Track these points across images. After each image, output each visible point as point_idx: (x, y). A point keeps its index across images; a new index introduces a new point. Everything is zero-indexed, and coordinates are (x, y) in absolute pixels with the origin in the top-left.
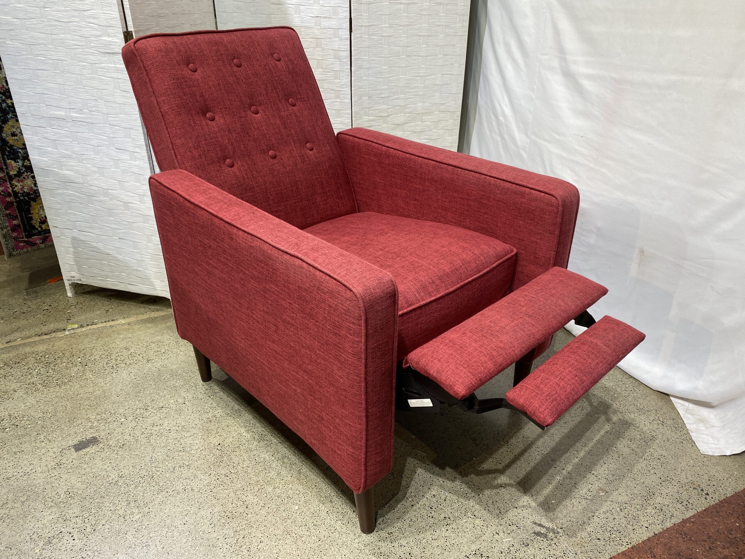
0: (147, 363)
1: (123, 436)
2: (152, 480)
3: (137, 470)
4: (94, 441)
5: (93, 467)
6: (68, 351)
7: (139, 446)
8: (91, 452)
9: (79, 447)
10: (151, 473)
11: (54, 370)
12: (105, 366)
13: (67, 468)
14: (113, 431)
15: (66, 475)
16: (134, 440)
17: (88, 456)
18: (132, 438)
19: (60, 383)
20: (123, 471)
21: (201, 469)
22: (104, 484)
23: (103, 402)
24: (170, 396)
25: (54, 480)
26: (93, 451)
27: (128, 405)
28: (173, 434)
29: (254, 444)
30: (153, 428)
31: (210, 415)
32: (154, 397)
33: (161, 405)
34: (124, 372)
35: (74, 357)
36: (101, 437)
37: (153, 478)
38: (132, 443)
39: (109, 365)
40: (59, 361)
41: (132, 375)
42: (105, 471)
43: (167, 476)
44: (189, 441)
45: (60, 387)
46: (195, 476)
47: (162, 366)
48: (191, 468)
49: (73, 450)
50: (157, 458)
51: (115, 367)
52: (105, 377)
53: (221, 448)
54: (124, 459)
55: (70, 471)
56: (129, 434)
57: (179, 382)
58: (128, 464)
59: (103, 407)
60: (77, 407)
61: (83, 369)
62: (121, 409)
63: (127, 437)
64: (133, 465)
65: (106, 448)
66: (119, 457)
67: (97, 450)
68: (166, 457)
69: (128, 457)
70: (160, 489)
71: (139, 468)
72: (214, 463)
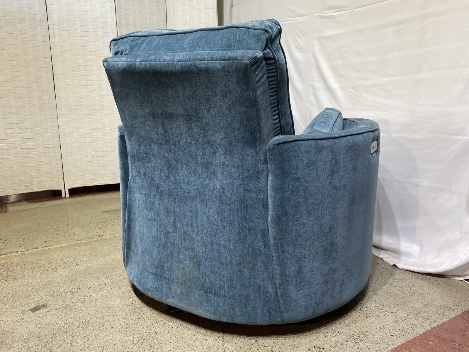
1: (65, 303)
4: (44, 306)
5: (45, 320)
6: (21, 262)
7: (77, 307)
9: (35, 310)
10: (87, 320)
11: (12, 272)
12: (47, 269)
14: (57, 301)
17: (42, 314)
18: (71, 303)
19: (17, 278)
20: (67, 320)
21: (122, 316)
23: (48, 287)
24: (95, 281)
26: (45, 311)
27: (66, 287)
28: (99, 300)
30: (85, 298)
32: (84, 282)
33: (89, 286)
34: (61, 271)
35: (25, 265)
36: (49, 304)
37: (89, 323)
38: (71, 306)
39: (50, 268)
40: (15, 268)
41: (67, 272)
42: (55, 321)
44: (111, 303)
45: (17, 281)
46: (118, 320)
48: (115, 316)
49: (30, 311)
51: (54, 269)
52: (48, 274)
53: (134, 305)
54: (67, 314)
55: (29, 322)
58: (70, 317)
61: (32, 271)
62: (62, 289)
64: (74, 317)
65: (53, 309)
66: (64, 313)
67: (47, 310)
68: (96, 311)
69: (70, 313)
70: (95, 328)
71: (78, 318)
72: (130, 313)
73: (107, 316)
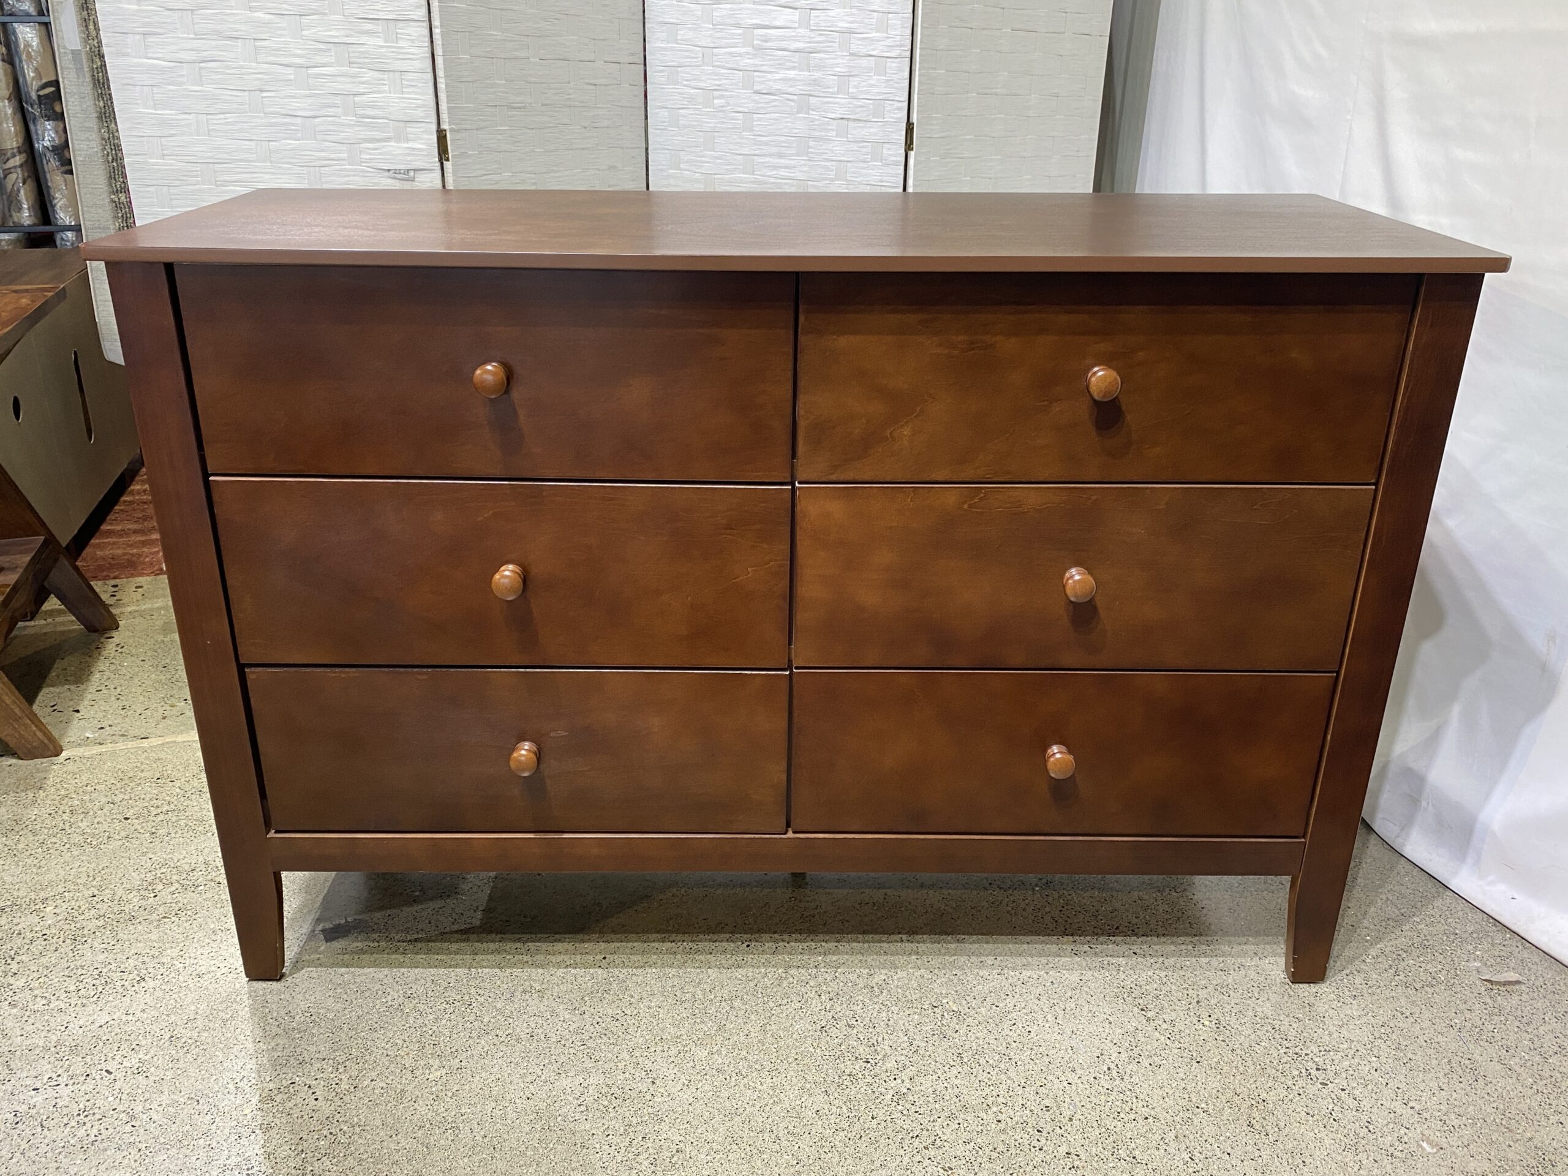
1: (417, 924)
2: (468, 1010)
4: (361, 926)
5: (358, 974)
8: (354, 945)
9: (335, 933)
10: (466, 997)
16: (437, 933)
17: (350, 953)
18: (433, 928)
20: (415, 987)
22: (378, 1007)
26: (359, 945)
30: (475, 915)
36: (375, 920)
37: (471, 1007)
42: (380, 983)
44: (544, 945)
46: (553, 1013)
48: (546, 997)
49: (322, 937)
50: (480, 971)
53: (608, 966)
54: (416, 965)
56: (427, 921)
58: (424, 976)
63: (423, 925)
64: (433, 978)
70: (484, 1028)
71: (444, 984)
72: (592, 993)
73: (524, 992)
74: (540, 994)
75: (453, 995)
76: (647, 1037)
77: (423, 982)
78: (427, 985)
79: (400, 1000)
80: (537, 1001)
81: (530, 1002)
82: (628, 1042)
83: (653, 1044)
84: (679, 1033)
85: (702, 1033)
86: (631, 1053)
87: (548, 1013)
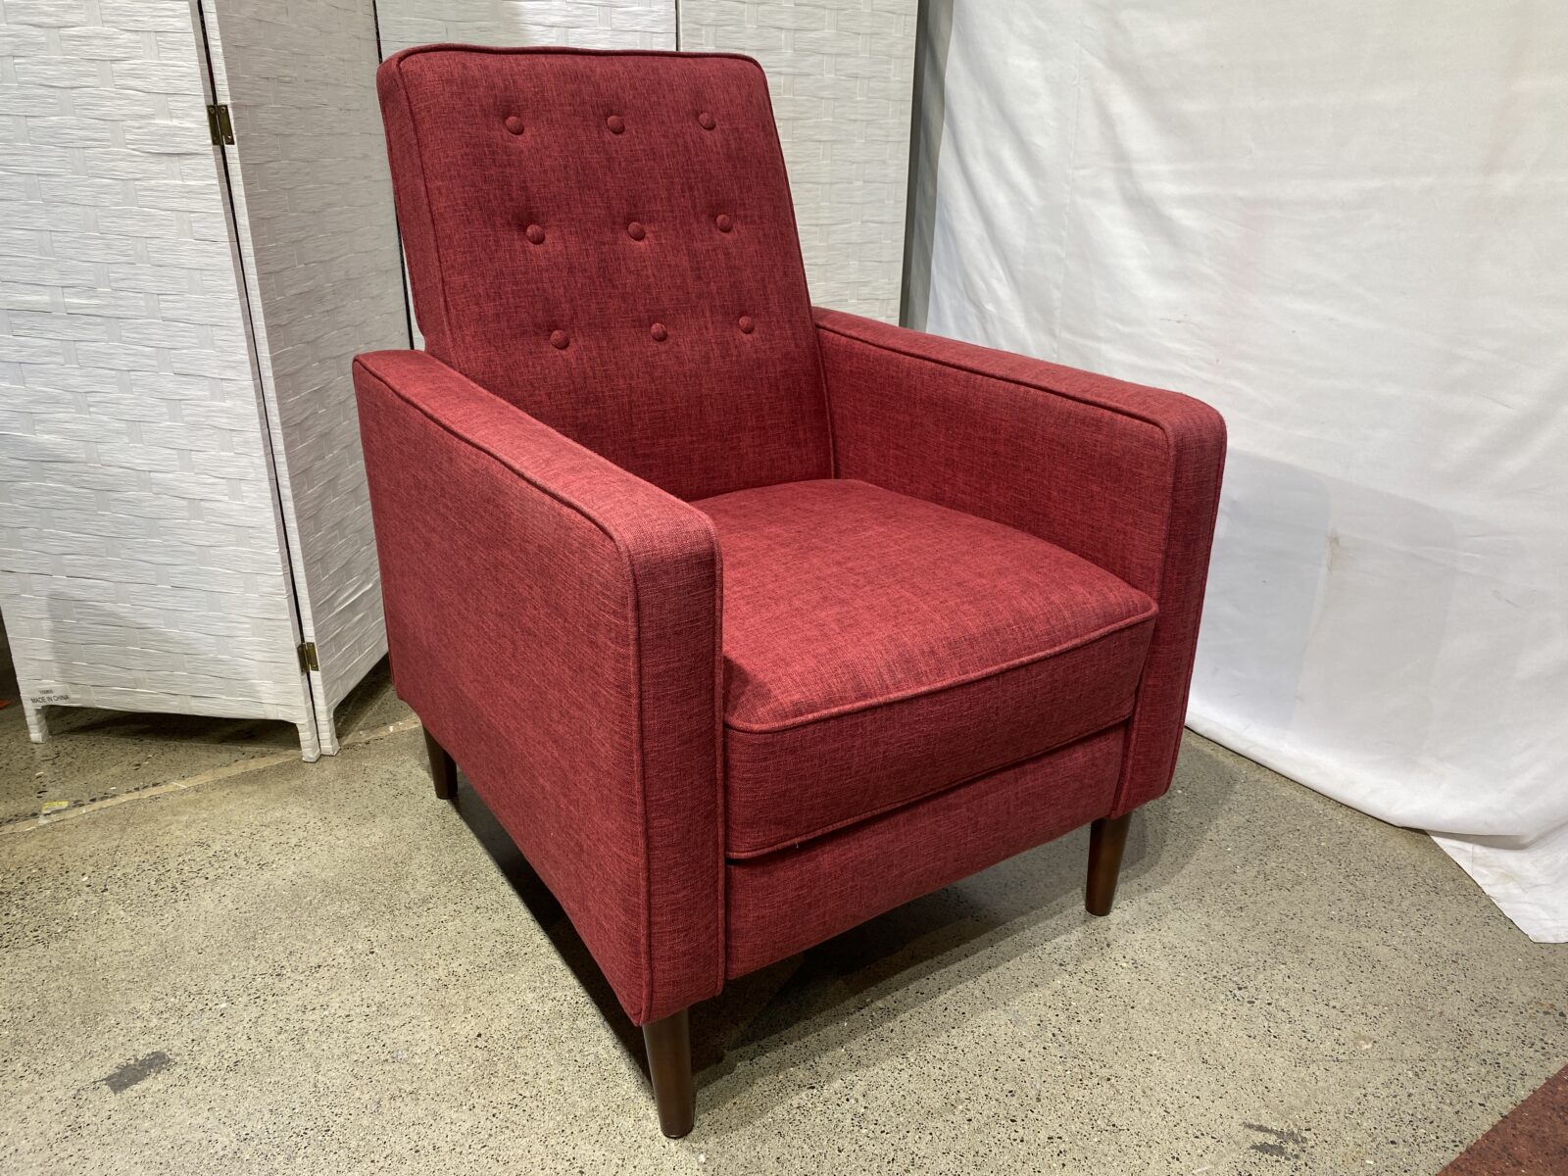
0: (260, 872)
1: (232, 1043)
2: (327, 1138)
3: (285, 1119)
4: (157, 1062)
5: (167, 1125)
6: (53, 862)
7: (277, 1062)
8: (155, 1088)
9: (123, 1079)
11: (25, 909)
12: (153, 887)
13: (98, 1134)
14: (204, 1034)
15: (98, 1153)
16: (261, 1049)
17: (150, 1100)
18: (254, 1045)
19: (45, 936)
20: (249, 1125)
21: (447, 1097)
22: (205, 1162)
23: (164, 970)
24: (332, 940)
25: (69, 1168)
26: (161, 1086)
27: (231, 970)
28: (358, 1025)
29: (564, 1027)
30: (305, 1017)
31: (441, 972)
32: (294, 945)
33: (314, 960)
34: (207, 897)
35: (71, 874)
36: (175, 1050)
37: (330, 1133)
38: (258, 1057)
39: (163, 885)
40: (32, 887)
41: (227, 901)
42: (201, 1129)
43: (365, 1123)
44: (402, 1036)
45: (46, 946)
46: (435, 1115)
47: (300, 875)
48: (421, 1098)
49: (106, 1088)
50: (330, 1085)
51: (180, 887)
52: (160, 912)
53: (486, 1044)
54: (244, 1095)
55: (108, 1139)
56: (245, 1037)
57: (347, 906)
58: (258, 1108)
59: (166, 980)
60: (97, 988)
61: (96, 900)
62: (215, 980)
63: (241, 1043)
64: (271, 1107)
65: (192, 1075)
66: (231, 1093)
67: (170, 1082)
68: (350, 1079)
69: (255, 1090)
70: (354, 1156)
71: (288, 1112)
72: (476, 1080)
73: (393, 1098)
74: (413, 1096)
75: (301, 1122)
76: (558, 1119)
77: (258, 1115)
78: (265, 1119)
79: (234, 1146)
80: (411, 1105)
81: (405, 1110)
82: (536, 1130)
83: (566, 1125)
84: (593, 1105)
85: (620, 1099)
86: (544, 1141)
87: (430, 1118)
